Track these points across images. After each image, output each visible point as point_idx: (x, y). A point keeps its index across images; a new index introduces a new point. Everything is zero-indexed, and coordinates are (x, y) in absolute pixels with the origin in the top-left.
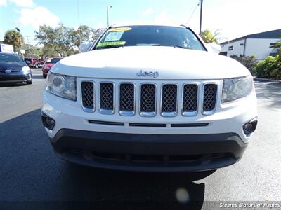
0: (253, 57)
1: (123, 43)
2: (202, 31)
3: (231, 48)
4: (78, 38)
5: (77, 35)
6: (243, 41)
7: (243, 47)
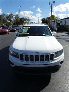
0: (68, 25)
1: (28, 34)
2: (52, 15)
3: (61, 22)
4: (10, 18)
5: (9, 17)
6: (65, 20)
7: (65, 22)
